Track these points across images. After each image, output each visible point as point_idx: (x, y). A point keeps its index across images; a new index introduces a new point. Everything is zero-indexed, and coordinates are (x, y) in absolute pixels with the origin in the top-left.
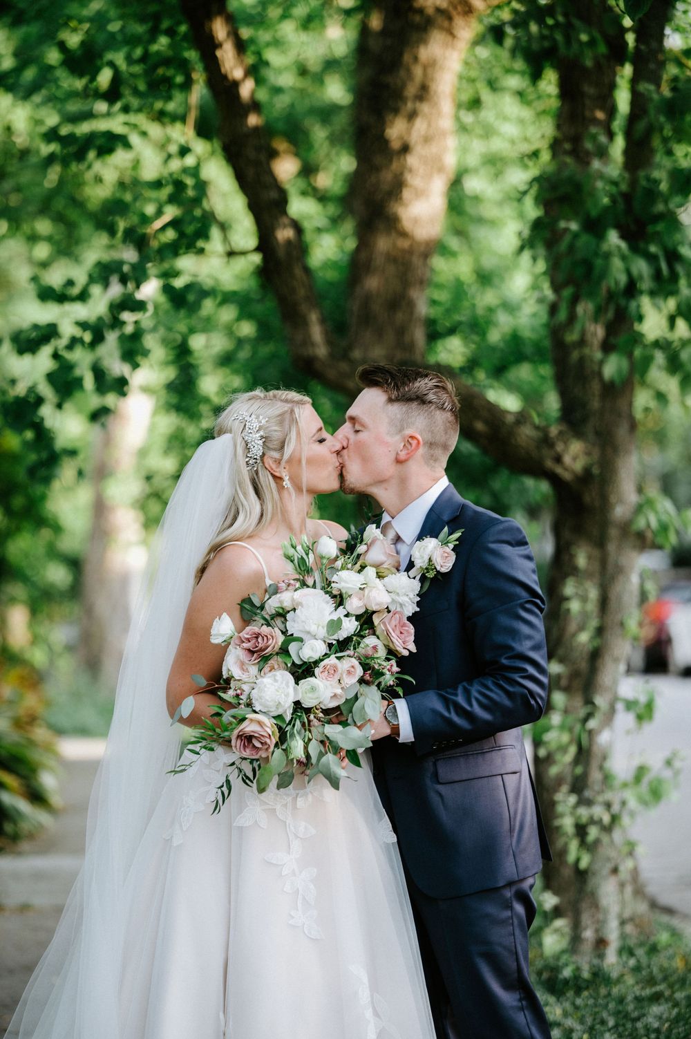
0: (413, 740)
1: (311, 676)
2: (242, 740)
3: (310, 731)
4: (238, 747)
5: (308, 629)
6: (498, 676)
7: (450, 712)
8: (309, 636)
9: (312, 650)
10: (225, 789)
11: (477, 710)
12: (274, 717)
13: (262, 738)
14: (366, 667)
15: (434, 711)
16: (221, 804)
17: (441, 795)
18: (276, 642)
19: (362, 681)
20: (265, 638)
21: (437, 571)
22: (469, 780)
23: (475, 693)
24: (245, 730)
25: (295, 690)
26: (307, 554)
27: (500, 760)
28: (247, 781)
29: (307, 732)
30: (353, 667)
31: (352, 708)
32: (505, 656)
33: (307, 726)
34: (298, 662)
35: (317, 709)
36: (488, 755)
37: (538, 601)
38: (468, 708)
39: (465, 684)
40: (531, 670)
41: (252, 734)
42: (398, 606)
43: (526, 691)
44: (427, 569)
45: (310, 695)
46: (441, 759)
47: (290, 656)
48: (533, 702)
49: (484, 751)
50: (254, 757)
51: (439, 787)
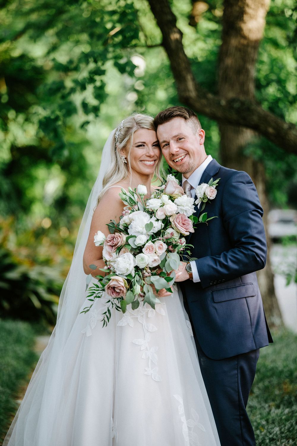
0: (200, 281)
1: (141, 253)
2: (110, 290)
3: (144, 280)
4: (109, 293)
5: (137, 230)
6: (240, 247)
7: (217, 266)
8: (139, 234)
9: (141, 240)
10: (107, 314)
11: (230, 264)
12: (126, 276)
13: (119, 287)
14: (168, 243)
15: (209, 265)
16: (107, 321)
17: (216, 309)
18: (122, 240)
19: (168, 251)
20: (117, 238)
21: (208, 199)
22: (230, 300)
23: (229, 256)
24: (110, 285)
25: (134, 261)
26: (133, 196)
27: (244, 290)
28: (118, 309)
29: (143, 281)
30: (161, 245)
31: (164, 265)
32: (245, 237)
33: (143, 278)
34: (134, 247)
35: (147, 268)
36: (238, 289)
37: (259, 210)
38: (226, 263)
39: (225, 252)
40: (257, 244)
41: (114, 286)
42: (185, 212)
43: (255, 254)
44: (203, 198)
45: (142, 262)
46: (215, 291)
47: (130, 245)
48: (258, 259)
49: (236, 286)
50: (118, 297)
51: (215, 305)
